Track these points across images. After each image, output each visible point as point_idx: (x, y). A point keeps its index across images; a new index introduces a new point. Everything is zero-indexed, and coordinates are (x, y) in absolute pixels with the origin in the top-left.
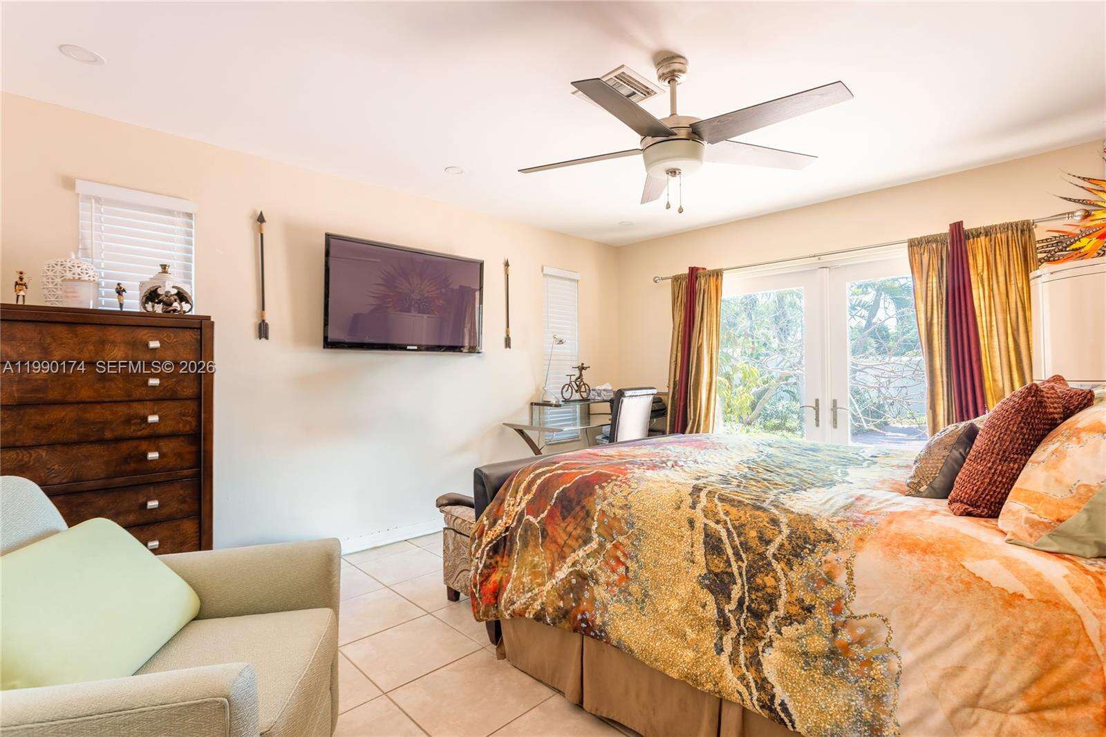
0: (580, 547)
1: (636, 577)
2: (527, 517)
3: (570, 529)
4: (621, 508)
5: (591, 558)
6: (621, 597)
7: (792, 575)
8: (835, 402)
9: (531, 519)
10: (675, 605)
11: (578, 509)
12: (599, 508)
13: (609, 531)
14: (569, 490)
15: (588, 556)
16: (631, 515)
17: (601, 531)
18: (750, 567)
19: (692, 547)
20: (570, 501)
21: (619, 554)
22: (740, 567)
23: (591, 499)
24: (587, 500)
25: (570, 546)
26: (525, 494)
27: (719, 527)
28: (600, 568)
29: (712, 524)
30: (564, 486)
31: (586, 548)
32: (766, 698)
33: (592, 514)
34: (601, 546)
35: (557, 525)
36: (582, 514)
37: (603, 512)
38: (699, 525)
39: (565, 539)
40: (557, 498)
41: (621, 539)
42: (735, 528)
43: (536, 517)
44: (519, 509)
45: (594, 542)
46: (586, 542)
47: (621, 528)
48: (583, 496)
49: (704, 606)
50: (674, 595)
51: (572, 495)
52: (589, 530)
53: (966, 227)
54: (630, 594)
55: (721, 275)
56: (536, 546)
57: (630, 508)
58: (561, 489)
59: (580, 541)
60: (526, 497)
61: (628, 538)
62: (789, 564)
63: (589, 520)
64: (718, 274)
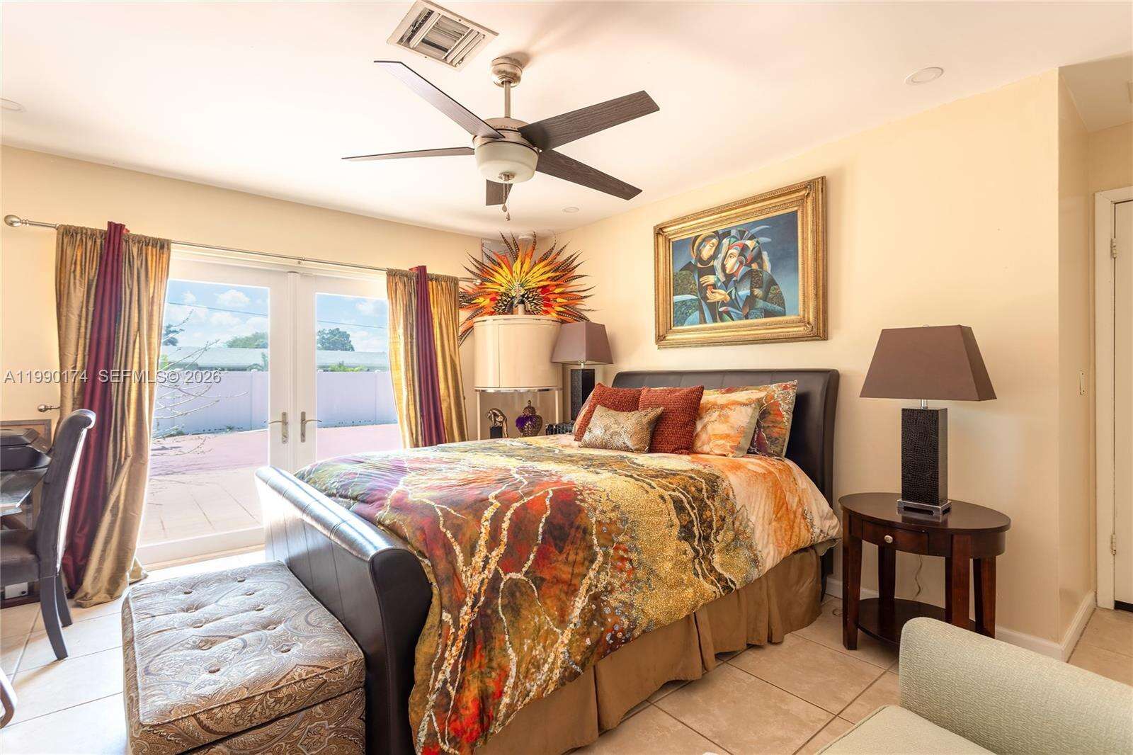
0: (588, 569)
1: (640, 563)
2: (505, 578)
3: (572, 557)
4: (613, 511)
5: (602, 573)
6: (634, 588)
7: (716, 504)
8: (303, 414)
9: (514, 575)
10: (668, 566)
11: (573, 531)
12: (594, 520)
13: (608, 538)
14: (554, 517)
15: (599, 572)
16: (622, 513)
17: (602, 541)
18: (699, 510)
19: (669, 515)
20: (562, 528)
21: (621, 553)
22: (695, 513)
23: (583, 515)
24: (579, 518)
25: (579, 575)
26: (490, 550)
27: (677, 493)
28: (612, 577)
29: (673, 493)
30: (544, 516)
31: (594, 567)
32: (723, 583)
33: (589, 530)
34: (606, 555)
35: (555, 561)
36: (579, 535)
37: (599, 522)
38: (667, 497)
39: (571, 571)
40: (544, 533)
41: (621, 538)
42: (684, 490)
43: (519, 571)
44: (487, 574)
45: (599, 556)
46: (592, 561)
47: (619, 529)
48: (572, 516)
49: (685, 553)
50: (664, 559)
51: (559, 520)
52: (591, 547)
53: (429, 271)
54: (639, 581)
55: (169, 249)
56: (532, 603)
57: (619, 508)
58: (543, 520)
59: (587, 563)
60: (494, 553)
61: (626, 534)
62: (713, 499)
63: (588, 537)
64: (162, 246)
